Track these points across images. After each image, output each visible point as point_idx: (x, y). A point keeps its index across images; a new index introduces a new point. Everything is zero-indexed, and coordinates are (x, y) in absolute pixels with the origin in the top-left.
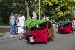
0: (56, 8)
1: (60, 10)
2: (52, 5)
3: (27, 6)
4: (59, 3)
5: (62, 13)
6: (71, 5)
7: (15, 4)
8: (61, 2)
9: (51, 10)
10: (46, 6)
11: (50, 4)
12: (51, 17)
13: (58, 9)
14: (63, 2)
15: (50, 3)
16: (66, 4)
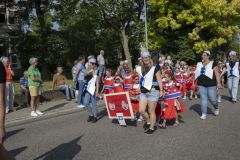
0: (190, 34)
1: (198, 37)
2: (178, 26)
3: (123, 33)
4: (196, 21)
5: (204, 44)
6: (225, 22)
7: (98, 32)
8: (201, 17)
9: (178, 39)
10: (165, 30)
11: (175, 25)
12: (178, 56)
13: (194, 34)
14: (207, 18)
15: (173, 22)
16: (214, 21)
